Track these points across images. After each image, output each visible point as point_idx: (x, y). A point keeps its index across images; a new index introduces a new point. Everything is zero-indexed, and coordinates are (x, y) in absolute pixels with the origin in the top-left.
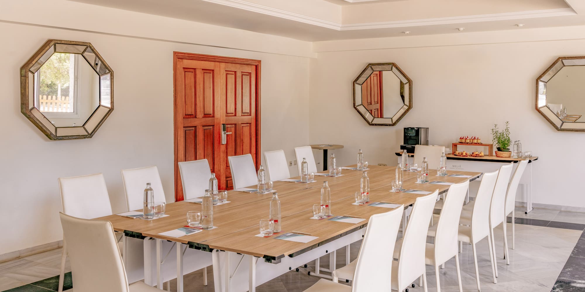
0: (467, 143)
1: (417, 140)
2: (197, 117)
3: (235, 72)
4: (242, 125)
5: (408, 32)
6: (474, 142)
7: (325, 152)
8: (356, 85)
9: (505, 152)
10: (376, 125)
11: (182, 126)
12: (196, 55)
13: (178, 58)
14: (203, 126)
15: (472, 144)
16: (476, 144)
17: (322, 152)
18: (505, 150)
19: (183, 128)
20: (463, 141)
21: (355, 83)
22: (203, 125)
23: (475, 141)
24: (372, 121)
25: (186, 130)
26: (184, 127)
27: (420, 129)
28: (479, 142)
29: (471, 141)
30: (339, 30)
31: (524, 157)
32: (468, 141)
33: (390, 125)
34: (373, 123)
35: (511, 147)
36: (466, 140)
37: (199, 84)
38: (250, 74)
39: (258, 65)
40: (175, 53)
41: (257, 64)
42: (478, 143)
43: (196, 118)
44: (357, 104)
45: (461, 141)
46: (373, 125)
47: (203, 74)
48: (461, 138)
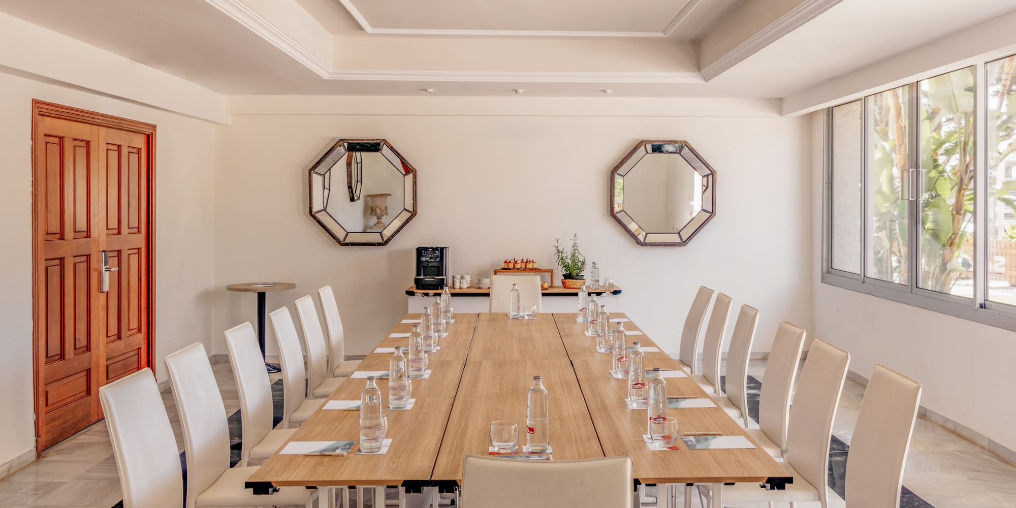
0: (518, 269)
1: (441, 269)
2: (66, 238)
3: (119, 146)
4: (129, 251)
5: (431, 90)
6: (527, 267)
7: (262, 297)
8: (314, 176)
9: (579, 281)
10: (353, 244)
11: (44, 257)
12: (67, 109)
13: (40, 115)
14: (74, 257)
15: (525, 270)
16: (532, 269)
17: (256, 295)
18: (579, 277)
19: (44, 262)
20: (511, 266)
21: (312, 172)
22: (75, 255)
23: (530, 266)
24: (345, 239)
25: (47, 267)
26: (46, 260)
27: (444, 249)
28: (534, 267)
29: (523, 265)
30: (325, 78)
31: (608, 287)
32: (518, 266)
33: (379, 244)
34: (347, 241)
35: (587, 273)
36: (516, 264)
37: (69, 170)
38: (139, 150)
39: (152, 133)
40: (35, 102)
41: (148, 131)
42: (535, 269)
43: (64, 240)
44: (315, 210)
45: (506, 267)
46: (347, 244)
47: (73, 150)
48: (505, 262)
